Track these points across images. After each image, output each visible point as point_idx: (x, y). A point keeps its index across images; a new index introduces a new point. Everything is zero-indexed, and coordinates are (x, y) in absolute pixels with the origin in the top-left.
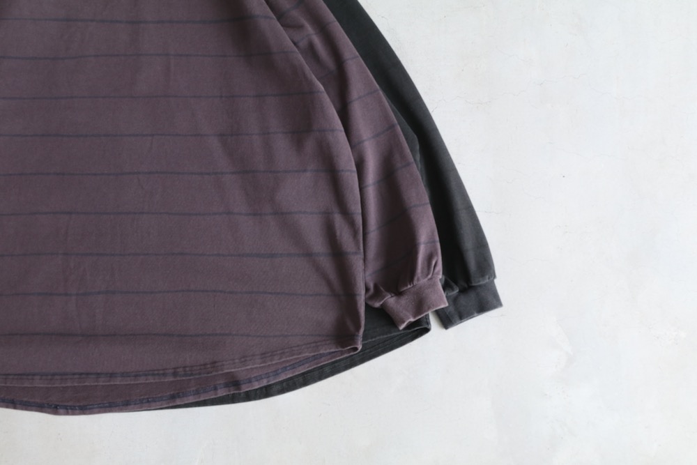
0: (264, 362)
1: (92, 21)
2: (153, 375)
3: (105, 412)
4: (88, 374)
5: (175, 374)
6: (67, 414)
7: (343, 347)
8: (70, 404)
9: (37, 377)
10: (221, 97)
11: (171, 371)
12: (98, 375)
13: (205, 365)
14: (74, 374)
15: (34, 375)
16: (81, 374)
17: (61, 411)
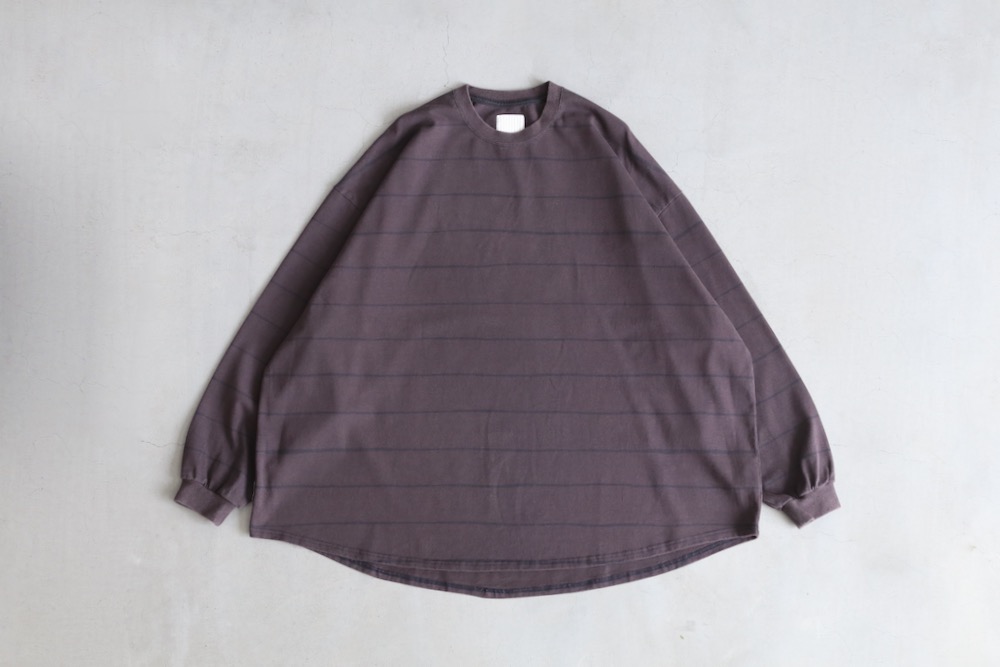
0: (669, 549)
1: (504, 231)
2: (569, 562)
3: (529, 595)
4: (509, 561)
5: (589, 562)
6: (494, 597)
7: (739, 535)
8: (498, 587)
9: (464, 563)
10: (625, 304)
11: (585, 559)
12: (519, 562)
13: (617, 553)
14: (497, 561)
15: (460, 561)
16: (503, 561)
17: (489, 594)
